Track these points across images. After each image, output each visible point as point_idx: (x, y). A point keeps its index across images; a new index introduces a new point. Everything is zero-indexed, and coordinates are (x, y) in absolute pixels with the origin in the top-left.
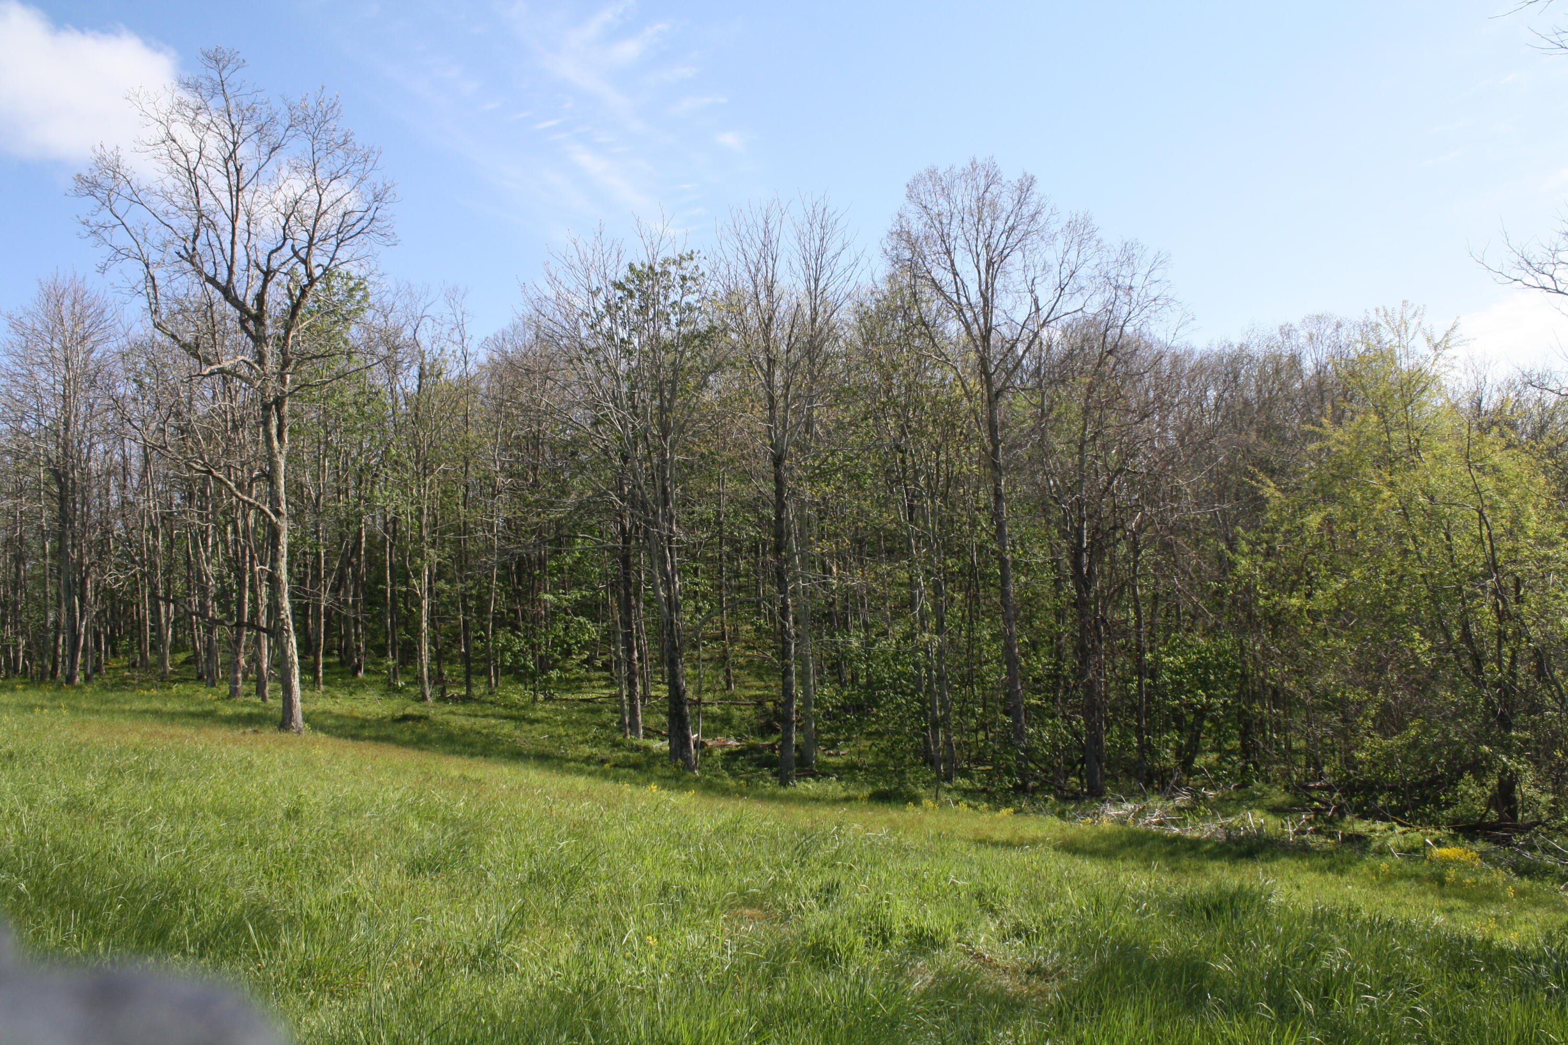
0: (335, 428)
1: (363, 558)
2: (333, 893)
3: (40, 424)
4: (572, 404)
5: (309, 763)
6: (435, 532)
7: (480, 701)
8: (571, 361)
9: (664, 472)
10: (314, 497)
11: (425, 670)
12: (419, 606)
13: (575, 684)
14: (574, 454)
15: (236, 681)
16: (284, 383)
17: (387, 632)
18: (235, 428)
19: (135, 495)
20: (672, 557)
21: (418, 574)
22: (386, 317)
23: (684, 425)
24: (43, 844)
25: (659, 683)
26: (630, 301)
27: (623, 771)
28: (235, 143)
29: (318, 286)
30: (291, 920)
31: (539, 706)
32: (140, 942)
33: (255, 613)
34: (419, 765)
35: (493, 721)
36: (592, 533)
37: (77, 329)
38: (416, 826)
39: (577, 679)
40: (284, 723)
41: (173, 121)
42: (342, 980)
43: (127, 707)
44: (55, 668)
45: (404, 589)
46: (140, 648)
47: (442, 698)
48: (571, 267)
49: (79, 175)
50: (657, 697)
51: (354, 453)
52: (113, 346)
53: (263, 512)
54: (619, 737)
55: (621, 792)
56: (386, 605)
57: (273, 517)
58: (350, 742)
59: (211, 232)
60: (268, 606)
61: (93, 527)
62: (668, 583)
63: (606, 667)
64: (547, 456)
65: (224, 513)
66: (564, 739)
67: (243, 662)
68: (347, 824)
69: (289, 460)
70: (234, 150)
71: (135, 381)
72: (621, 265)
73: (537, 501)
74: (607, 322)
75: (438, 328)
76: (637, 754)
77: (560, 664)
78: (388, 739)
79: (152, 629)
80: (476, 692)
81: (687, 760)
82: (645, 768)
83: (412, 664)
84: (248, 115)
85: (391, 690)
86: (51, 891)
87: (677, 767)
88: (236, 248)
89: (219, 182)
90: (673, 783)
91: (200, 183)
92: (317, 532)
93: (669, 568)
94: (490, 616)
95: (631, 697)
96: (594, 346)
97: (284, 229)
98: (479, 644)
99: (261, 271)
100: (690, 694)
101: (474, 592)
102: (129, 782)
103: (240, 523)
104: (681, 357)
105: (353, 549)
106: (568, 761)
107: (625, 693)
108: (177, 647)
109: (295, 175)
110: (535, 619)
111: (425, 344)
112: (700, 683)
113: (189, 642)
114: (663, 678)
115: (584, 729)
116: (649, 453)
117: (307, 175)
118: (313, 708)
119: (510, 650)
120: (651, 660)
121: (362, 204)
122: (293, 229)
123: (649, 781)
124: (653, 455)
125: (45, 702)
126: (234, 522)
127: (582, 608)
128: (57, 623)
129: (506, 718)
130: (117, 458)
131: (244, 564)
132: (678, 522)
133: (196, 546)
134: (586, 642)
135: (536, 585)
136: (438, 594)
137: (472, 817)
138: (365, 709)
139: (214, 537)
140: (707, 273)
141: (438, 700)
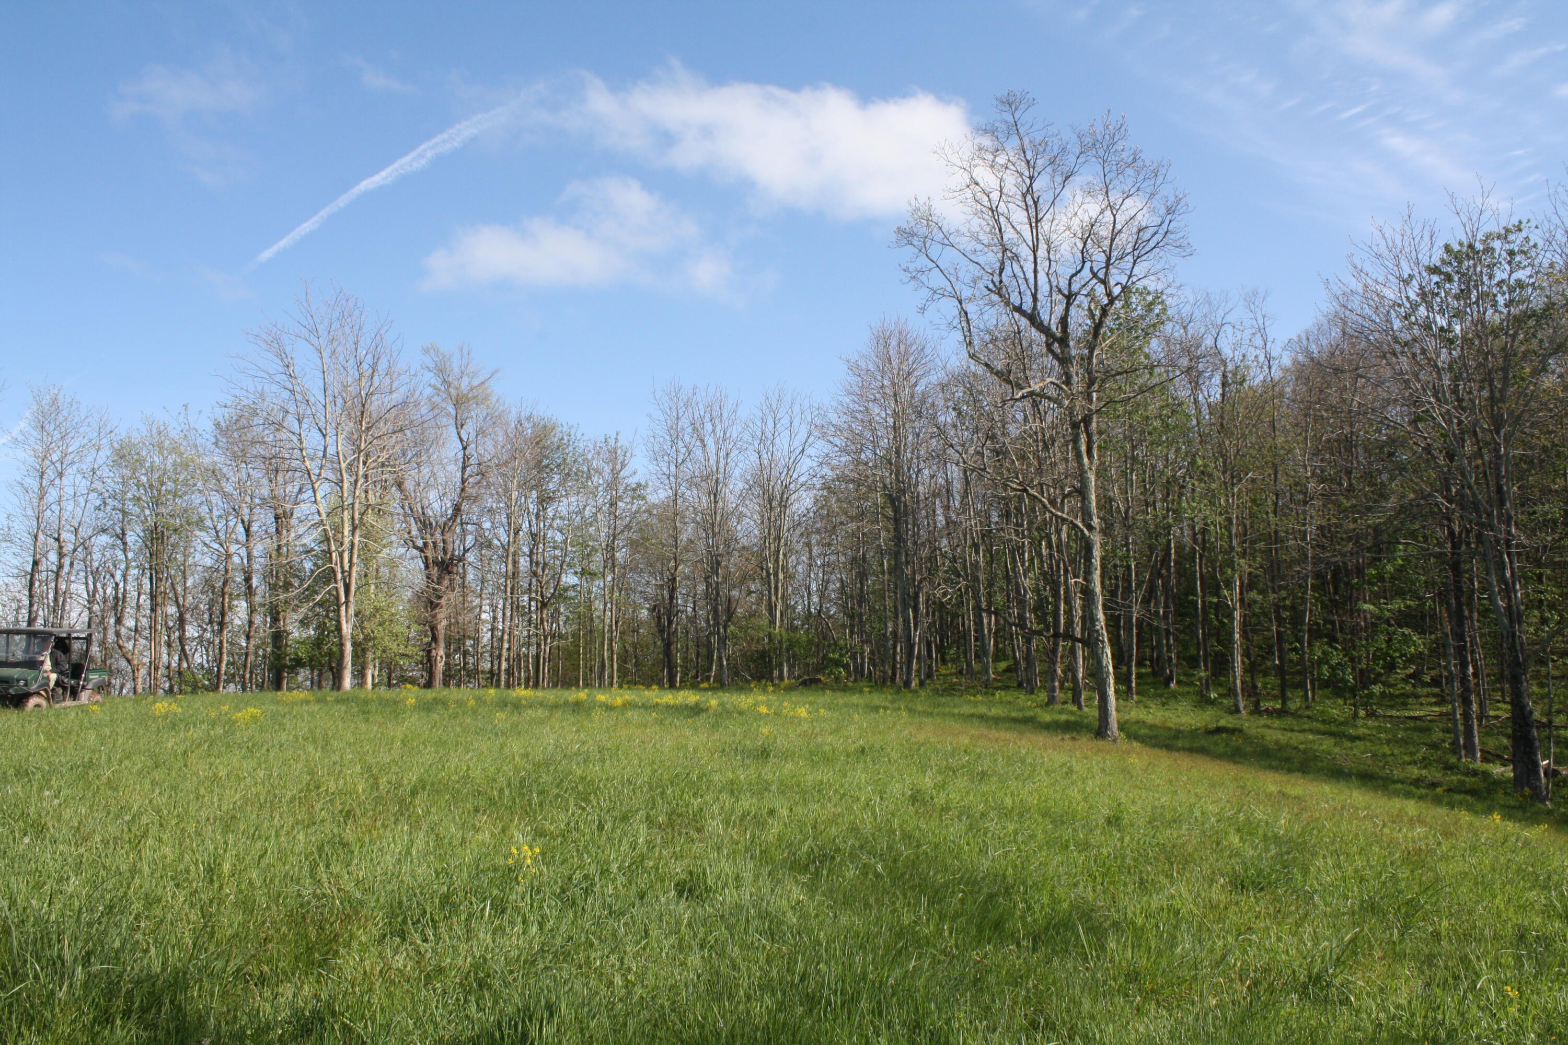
0: (1141, 441)
1: (1172, 570)
2: (1157, 901)
3: (876, 454)
4: (1388, 402)
5: (1125, 771)
6: (1245, 542)
7: (1295, 715)
8: (1384, 357)
9: (1498, 469)
10: (1123, 509)
11: (1238, 682)
12: (1231, 617)
13: (1402, 700)
14: (1391, 454)
15: (1053, 689)
16: (1091, 401)
17: (1198, 644)
18: (1046, 448)
19: (958, 514)
20: (1511, 563)
21: (1229, 584)
22: (1185, 328)
23: (1519, 417)
24: (894, 832)
25: (1498, 701)
26: (1447, 286)
27: (1458, 797)
28: (1031, 178)
29: (1118, 304)
30: (1116, 925)
31: (1360, 722)
32: (980, 930)
33: (1070, 623)
34: (1235, 779)
35: (1311, 737)
36: (1415, 539)
37: (903, 367)
38: (1237, 840)
39: (1402, 695)
40: (1101, 731)
41: (975, 166)
42: (1167, 991)
43: (956, 711)
44: (894, 674)
45: (1215, 600)
46: (966, 657)
47: (1256, 711)
48: (1379, 256)
49: (899, 228)
50: (1497, 717)
51: (1160, 465)
52: (933, 379)
53: (1076, 526)
54: (1453, 760)
55: (1457, 820)
56: (1197, 616)
57: (1086, 531)
58: (1163, 753)
59: (1015, 266)
60: (1083, 618)
61: (923, 544)
62: (1508, 592)
63: (1436, 682)
64: (1361, 459)
65: (1038, 529)
66: (1390, 759)
67: (1059, 671)
68: (1167, 835)
69: (1098, 475)
70: (1031, 184)
71: (954, 409)
72: (1436, 247)
73: (1354, 506)
74: (1422, 311)
75: (1239, 334)
76: (1473, 779)
77: (1383, 678)
78: (1202, 751)
79: (976, 639)
80: (1292, 706)
81: (1536, 789)
82: (1485, 794)
83: (1224, 676)
84: (1041, 149)
85: (1203, 701)
86: (903, 874)
87: (1523, 796)
88: (1039, 276)
89: (1020, 217)
90: (1519, 814)
91: (1002, 219)
92: (1127, 545)
93: (1508, 574)
94: (1306, 628)
95: (1466, 716)
96: (1409, 337)
97: (1082, 253)
98: (1294, 656)
99: (1064, 295)
100: (1536, 715)
101: (1287, 602)
102: (962, 782)
103: (1054, 538)
104: (1513, 341)
105: (1163, 562)
106: (1395, 782)
107: (1459, 712)
108: (999, 655)
109: (1089, 199)
110: (1354, 631)
111: (1227, 352)
112: (1551, 702)
113: (1009, 651)
114: (1503, 696)
115: (1412, 749)
116: (1480, 449)
117: (1101, 198)
118: (1127, 717)
119: (1327, 663)
120: (1488, 675)
121: (1155, 218)
122: (1091, 251)
123: (1489, 811)
124: (1485, 451)
125: (887, 704)
126: (1048, 537)
127: (1405, 618)
128: (894, 633)
129: (1324, 734)
130: (941, 481)
131: (1059, 577)
132: (1516, 524)
133: (1014, 561)
134: (1412, 655)
135: (1355, 595)
136: (1249, 605)
137: (1295, 835)
138: (1177, 720)
139: (1030, 552)
140: (1540, 244)
141: (1252, 713)
